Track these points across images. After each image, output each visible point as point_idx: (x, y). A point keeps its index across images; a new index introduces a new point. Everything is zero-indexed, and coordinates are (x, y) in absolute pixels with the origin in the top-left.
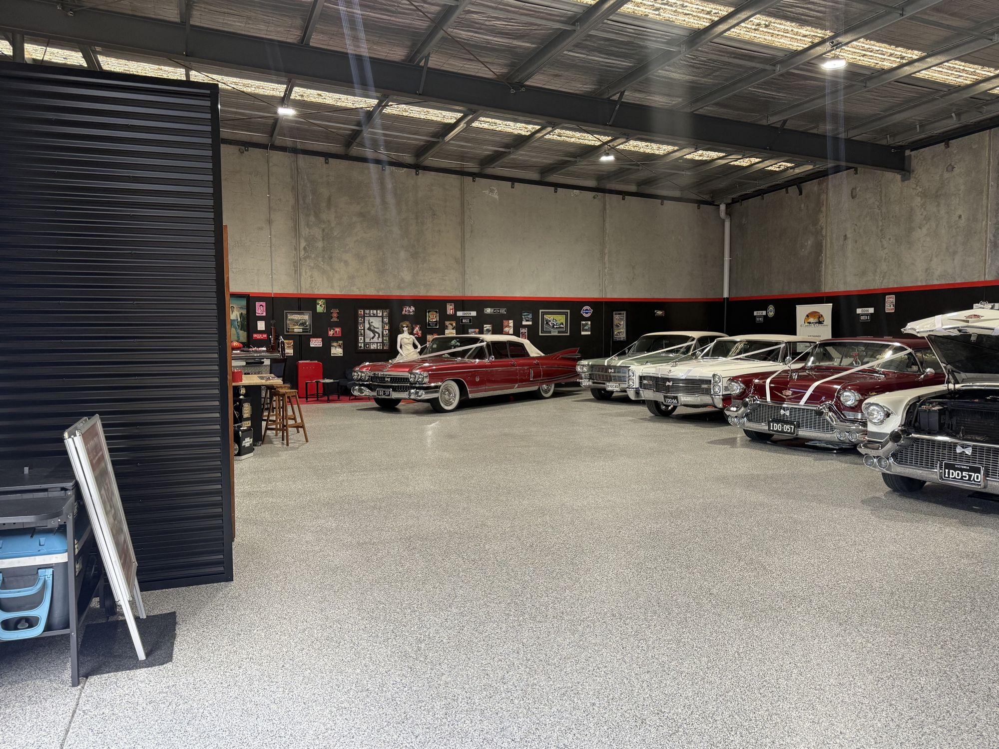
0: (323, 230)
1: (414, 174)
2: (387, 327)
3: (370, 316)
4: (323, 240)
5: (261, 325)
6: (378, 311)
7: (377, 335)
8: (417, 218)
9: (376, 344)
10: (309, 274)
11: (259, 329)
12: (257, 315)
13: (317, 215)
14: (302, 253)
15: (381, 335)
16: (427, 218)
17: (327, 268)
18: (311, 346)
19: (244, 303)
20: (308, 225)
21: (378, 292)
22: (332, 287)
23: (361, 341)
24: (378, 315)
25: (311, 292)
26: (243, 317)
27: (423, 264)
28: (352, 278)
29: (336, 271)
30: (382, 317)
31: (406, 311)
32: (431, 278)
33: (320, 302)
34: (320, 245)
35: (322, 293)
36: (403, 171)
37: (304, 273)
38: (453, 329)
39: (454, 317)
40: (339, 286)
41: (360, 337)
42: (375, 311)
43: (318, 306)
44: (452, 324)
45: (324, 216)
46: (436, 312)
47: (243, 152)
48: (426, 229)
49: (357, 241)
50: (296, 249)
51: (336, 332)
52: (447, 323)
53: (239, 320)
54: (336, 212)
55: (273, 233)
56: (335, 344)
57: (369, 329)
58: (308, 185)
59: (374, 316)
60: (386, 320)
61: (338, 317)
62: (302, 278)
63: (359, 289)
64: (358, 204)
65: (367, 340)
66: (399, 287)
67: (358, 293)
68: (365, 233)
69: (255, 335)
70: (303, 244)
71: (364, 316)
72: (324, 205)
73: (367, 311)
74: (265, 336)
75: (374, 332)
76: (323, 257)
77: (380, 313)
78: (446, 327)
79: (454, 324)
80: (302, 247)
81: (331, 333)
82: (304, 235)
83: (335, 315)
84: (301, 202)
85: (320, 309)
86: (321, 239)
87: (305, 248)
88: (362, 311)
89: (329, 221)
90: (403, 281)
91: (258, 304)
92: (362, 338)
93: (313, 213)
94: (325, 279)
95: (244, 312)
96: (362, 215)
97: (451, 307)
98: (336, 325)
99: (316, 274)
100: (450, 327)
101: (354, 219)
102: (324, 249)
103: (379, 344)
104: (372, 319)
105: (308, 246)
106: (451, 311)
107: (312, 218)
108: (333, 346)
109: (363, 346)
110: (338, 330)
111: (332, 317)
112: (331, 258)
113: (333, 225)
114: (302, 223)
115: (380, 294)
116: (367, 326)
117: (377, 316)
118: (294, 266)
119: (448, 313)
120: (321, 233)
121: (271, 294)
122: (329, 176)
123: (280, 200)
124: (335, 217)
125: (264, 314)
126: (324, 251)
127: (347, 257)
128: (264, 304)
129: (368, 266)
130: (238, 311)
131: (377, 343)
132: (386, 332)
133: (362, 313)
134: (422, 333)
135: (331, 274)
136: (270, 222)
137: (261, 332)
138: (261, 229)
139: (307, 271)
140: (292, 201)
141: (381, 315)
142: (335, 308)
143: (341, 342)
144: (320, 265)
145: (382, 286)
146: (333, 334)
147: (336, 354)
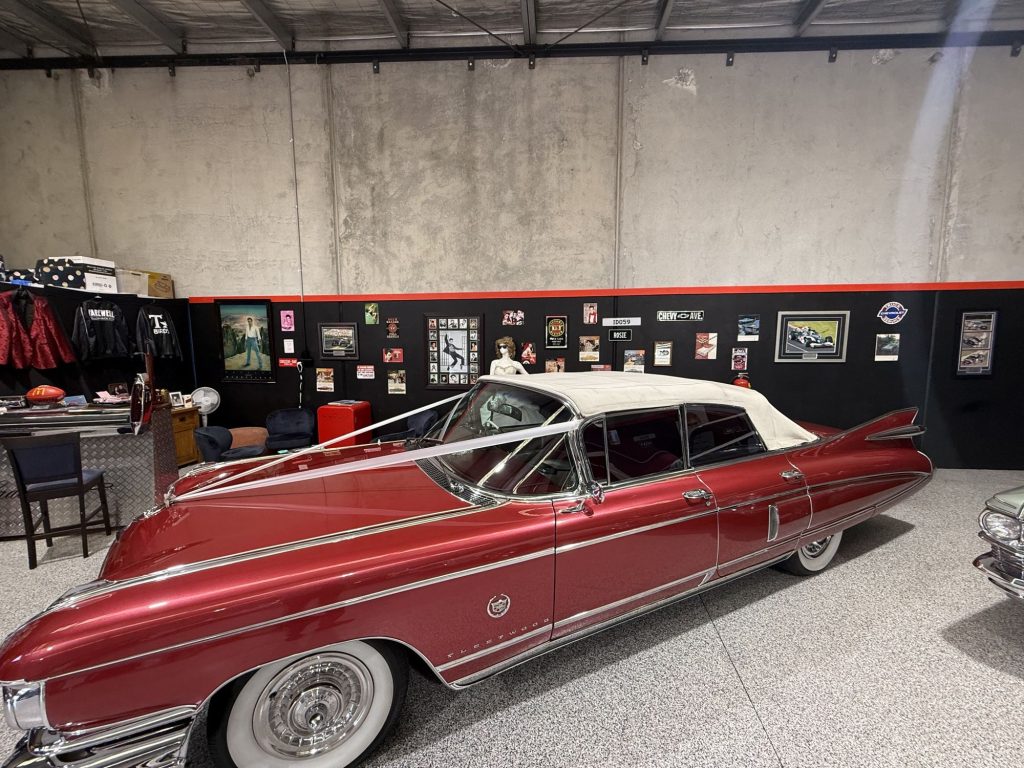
0: (373, 189)
1: (526, 66)
2: (476, 348)
3: (447, 329)
4: (373, 205)
5: (289, 346)
6: (461, 321)
7: (459, 361)
8: (530, 151)
9: (457, 376)
10: (353, 263)
11: (287, 351)
12: (283, 330)
13: (362, 165)
14: (343, 229)
15: (466, 362)
16: (548, 148)
17: (380, 251)
18: (359, 377)
19: (262, 312)
20: (349, 183)
21: (462, 288)
22: (388, 283)
23: (434, 371)
24: (461, 327)
25: (356, 293)
27: (541, 234)
28: (418, 265)
29: (395, 256)
30: (468, 329)
31: (508, 320)
32: (555, 259)
33: (370, 308)
34: (368, 214)
35: (372, 293)
36: (506, 65)
37: (345, 262)
38: (595, 350)
39: (596, 329)
40: (399, 282)
41: (432, 365)
42: (456, 321)
43: (367, 315)
44: (592, 342)
45: (373, 166)
46: (563, 319)
47: (253, 75)
48: (548, 169)
49: (427, 201)
50: (333, 224)
51: (395, 356)
52: (583, 339)
53: (259, 338)
54: (392, 155)
55: (300, 201)
56: (394, 375)
57: (447, 350)
58: (349, 115)
59: (456, 328)
60: (474, 336)
61: (397, 332)
62: (344, 269)
63: (430, 283)
64: (428, 136)
65: (444, 369)
66: (497, 278)
67: (429, 291)
68: (439, 186)
69: (282, 361)
70: (343, 215)
71: (438, 330)
72: (373, 145)
73: (443, 321)
74: (294, 361)
75: (455, 356)
76: (373, 234)
77: (463, 323)
78: (581, 347)
79: (597, 342)
80: (341, 221)
81: (387, 357)
82: (344, 201)
83: (393, 328)
84: (339, 144)
85: (370, 319)
86: (369, 203)
87: (346, 222)
88: (435, 320)
89: (381, 173)
90: (504, 266)
91: (283, 314)
92: (436, 365)
93: (356, 162)
94: (377, 269)
95: (265, 326)
96: (434, 155)
97: (592, 311)
98: (394, 344)
99: (363, 262)
100: (589, 346)
101: (422, 164)
102: (374, 221)
103: (462, 376)
104: (450, 334)
105: (350, 217)
106: (592, 317)
107: (355, 171)
108: (391, 378)
109: (436, 378)
110: (398, 352)
111: (388, 332)
112: (385, 235)
113: (388, 178)
114: (341, 180)
115: (466, 290)
116: (443, 346)
117: (459, 329)
118: (331, 252)
119: (586, 321)
120: (369, 193)
121: (299, 297)
122: (380, 94)
123: (308, 145)
124: (391, 164)
125: (293, 329)
126: (374, 223)
127: (410, 230)
128: (291, 313)
129: (444, 245)
130: (258, 325)
131: (460, 374)
132: (474, 356)
133: (435, 324)
134: (537, 358)
135: (386, 262)
136: (295, 183)
137: (289, 356)
138: (282, 196)
139: (351, 257)
140: (326, 146)
141: (465, 326)
142: (393, 317)
143: (402, 372)
144: (368, 247)
145: (469, 277)
146: (391, 359)
147: (395, 390)
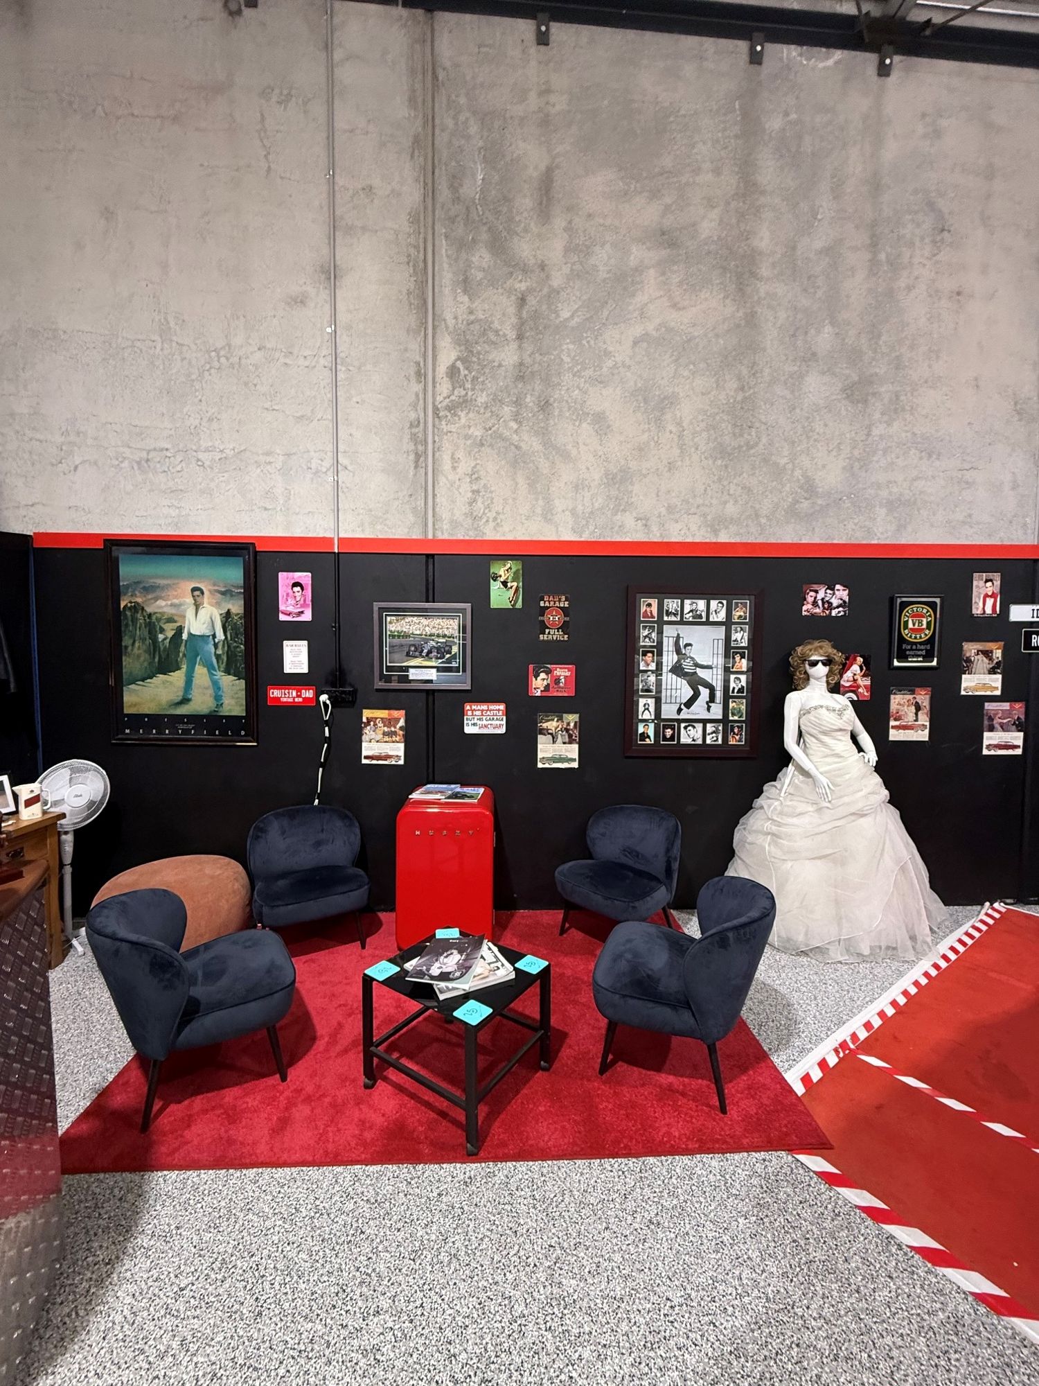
0: (522, 301)
1: (871, 69)
2: (744, 664)
3: (682, 622)
4: (520, 337)
5: (296, 657)
6: (714, 604)
7: (705, 693)
8: (874, 245)
9: (699, 726)
10: (465, 466)
11: (289, 668)
12: (282, 617)
13: (498, 246)
14: (444, 387)
15: (719, 695)
16: (911, 244)
17: (531, 443)
18: (469, 730)
19: (233, 573)
20: (466, 284)
21: (716, 532)
22: (548, 515)
23: (646, 716)
24: (713, 618)
25: (471, 536)
26: (235, 628)
27: (889, 424)
28: (618, 479)
29: (566, 456)
30: (728, 624)
31: (815, 603)
32: (917, 478)
33: (503, 570)
34: (508, 356)
35: (510, 537)
36: (830, 62)
37: (446, 465)
38: (992, 671)
39: (997, 627)
40: (573, 512)
41: (642, 702)
42: (701, 604)
43: (495, 587)
44: (987, 654)
45: (524, 249)
46: (932, 605)
47: (239, 12)
48: (909, 288)
49: (645, 337)
50: (420, 375)
51: (557, 681)
52: (970, 649)
53: (220, 636)
54: (569, 229)
55: (343, 317)
56: (552, 725)
57: (677, 670)
58: (473, 129)
59: (698, 621)
60: (741, 637)
61: (564, 627)
62: (442, 481)
63: (645, 520)
64: (655, 194)
65: (669, 712)
66: (793, 513)
67: (640, 537)
68: (675, 306)
69: (275, 693)
70: (448, 354)
71: (661, 623)
72: (525, 202)
73: (672, 604)
74: (309, 694)
75: (695, 683)
76: (518, 403)
77: (718, 610)
78: (964, 666)
79: (998, 654)
80: (442, 369)
81: (538, 684)
82: (451, 322)
83: (554, 618)
84: (444, 194)
85: (500, 597)
86: (512, 335)
87: (453, 372)
88: (654, 602)
89: (542, 267)
90: (809, 488)
91: (285, 579)
92: (651, 702)
93: (485, 236)
94: (521, 480)
95: (237, 607)
96: (666, 238)
97: (990, 588)
98: (554, 654)
99: (491, 465)
100: (981, 663)
101: (638, 254)
102: (522, 374)
103: (710, 728)
104: (689, 634)
105: (464, 360)
106: (990, 602)
107: (482, 258)
108: (543, 732)
109: (651, 732)
110: (563, 673)
111: (543, 627)
112: (545, 406)
113: (557, 281)
114: (446, 277)
115: (723, 538)
116: (669, 658)
117: (708, 623)
118: (414, 437)
119: (977, 610)
120: (512, 310)
121: (329, 541)
122: (548, 91)
123: (369, 189)
124: (567, 250)
125: (307, 616)
126: (520, 378)
127: (605, 400)
128: (305, 577)
129: (680, 437)
130: (218, 605)
131: (704, 722)
132: (740, 682)
133: (655, 610)
134: (872, 689)
135: (544, 466)
136: (331, 274)
137: (296, 680)
138: (299, 301)
139: (460, 454)
140: (412, 195)
141: (722, 616)
142: (555, 592)
143: (572, 719)
144: (507, 433)
145: (731, 509)
146: (547, 688)
147: (554, 760)
